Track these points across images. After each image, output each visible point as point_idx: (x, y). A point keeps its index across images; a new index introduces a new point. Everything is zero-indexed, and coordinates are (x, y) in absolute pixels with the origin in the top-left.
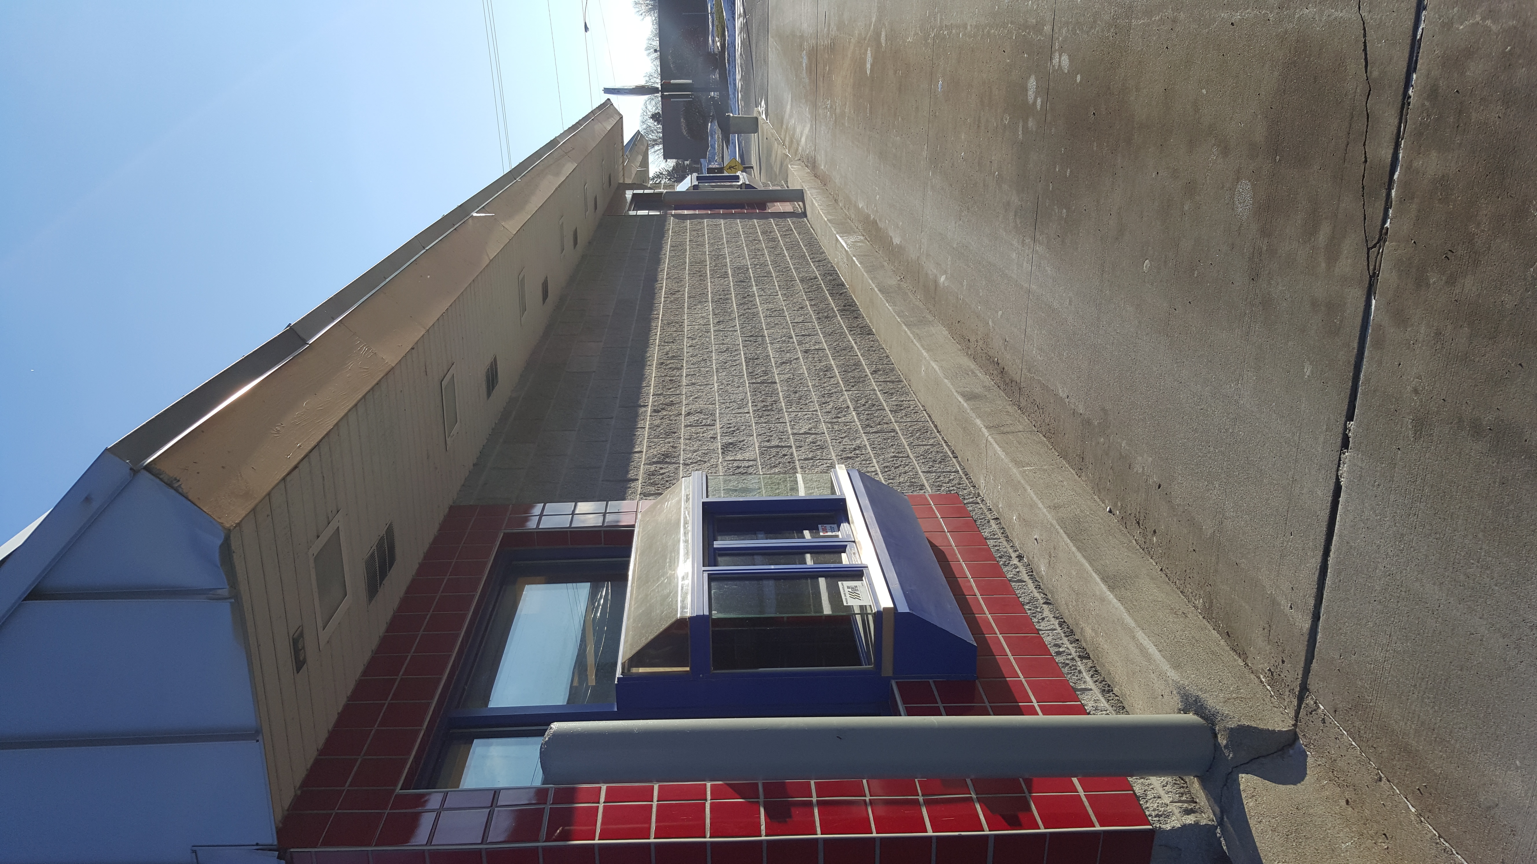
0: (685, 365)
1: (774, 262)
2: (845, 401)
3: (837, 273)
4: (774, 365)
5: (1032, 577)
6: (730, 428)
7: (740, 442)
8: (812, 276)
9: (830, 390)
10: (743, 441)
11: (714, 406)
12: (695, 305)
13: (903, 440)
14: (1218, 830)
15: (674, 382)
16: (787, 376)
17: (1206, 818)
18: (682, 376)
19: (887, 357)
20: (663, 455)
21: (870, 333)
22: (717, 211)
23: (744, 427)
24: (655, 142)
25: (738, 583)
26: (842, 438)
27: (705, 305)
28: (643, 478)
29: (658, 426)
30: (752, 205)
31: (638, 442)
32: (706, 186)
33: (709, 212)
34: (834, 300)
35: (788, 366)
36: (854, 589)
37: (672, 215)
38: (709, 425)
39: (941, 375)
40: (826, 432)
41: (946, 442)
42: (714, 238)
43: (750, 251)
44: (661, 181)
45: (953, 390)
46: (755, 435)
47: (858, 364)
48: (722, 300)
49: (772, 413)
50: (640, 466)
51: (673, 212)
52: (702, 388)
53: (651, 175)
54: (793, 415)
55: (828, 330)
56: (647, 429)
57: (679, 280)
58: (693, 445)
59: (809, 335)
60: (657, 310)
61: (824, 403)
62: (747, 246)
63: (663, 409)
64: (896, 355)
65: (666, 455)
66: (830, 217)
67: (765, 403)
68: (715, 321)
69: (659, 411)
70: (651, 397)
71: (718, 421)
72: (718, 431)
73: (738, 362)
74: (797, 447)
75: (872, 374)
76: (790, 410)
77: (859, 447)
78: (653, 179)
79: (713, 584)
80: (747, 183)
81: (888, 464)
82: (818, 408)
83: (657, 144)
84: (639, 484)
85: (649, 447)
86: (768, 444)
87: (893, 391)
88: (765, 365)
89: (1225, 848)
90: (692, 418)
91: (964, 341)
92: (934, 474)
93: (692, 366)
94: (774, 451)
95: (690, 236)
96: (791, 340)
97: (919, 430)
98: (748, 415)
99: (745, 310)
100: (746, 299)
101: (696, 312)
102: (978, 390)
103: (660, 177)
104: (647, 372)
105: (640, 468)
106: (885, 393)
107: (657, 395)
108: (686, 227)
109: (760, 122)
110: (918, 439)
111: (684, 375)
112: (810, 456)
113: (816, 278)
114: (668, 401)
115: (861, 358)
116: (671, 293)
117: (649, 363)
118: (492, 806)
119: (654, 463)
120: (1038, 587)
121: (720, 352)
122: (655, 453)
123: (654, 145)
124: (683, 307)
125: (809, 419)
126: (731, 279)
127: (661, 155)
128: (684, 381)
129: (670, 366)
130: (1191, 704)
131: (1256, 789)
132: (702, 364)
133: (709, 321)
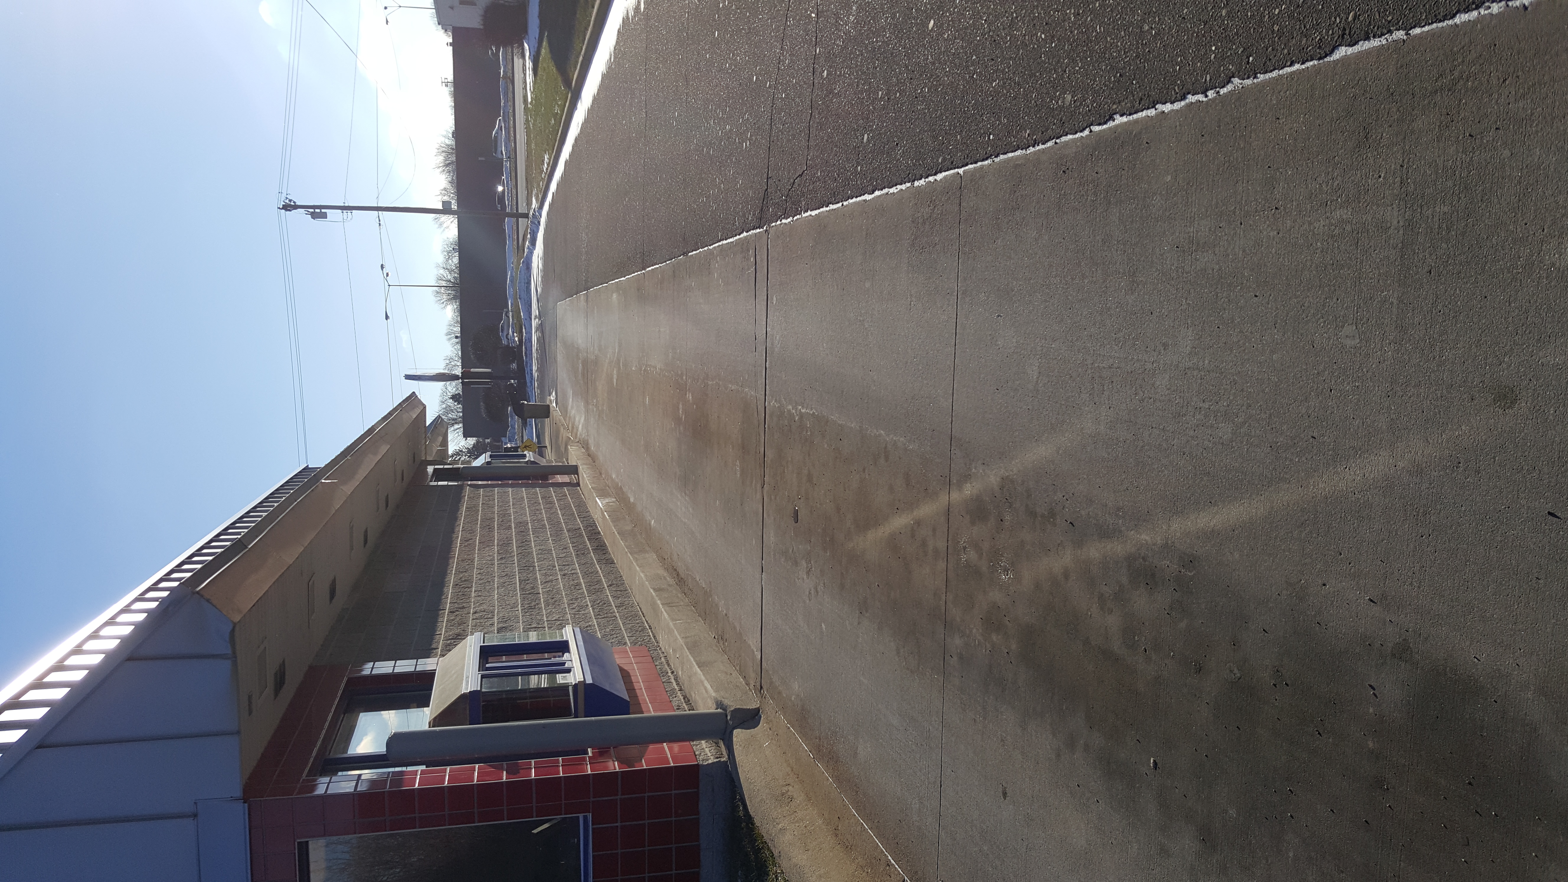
0: (474, 585)
1: (549, 519)
2: (587, 602)
3: (596, 525)
4: (539, 583)
5: (676, 680)
6: (504, 619)
8: (577, 527)
9: (577, 596)
11: (494, 608)
12: (484, 548)
13: (620, 621)
14: (727, 762)
15: (466, 596)
16: (548, 589)
17: (723, 758)
18: (472, 591)
19: (621, 576)
20: (456, 635)
21: (613, 563)
22: (506, 482)
23: (514, 619)
24: (455, 421)
25: (499, 678)
26: (578, 619)
27: (492, 547)
28: (441, 647)
29: (453, 620)
30: (536, 477)
31: (439, 629)
32: (498, 463)
33: (500, 483)
34: (590, 543)
35: (549, 584)
36: (565, 677)
37: (469, 485)
38: (489, 618)
40: (568, 617)
41: (647, 621)
42: (502, 502)
43: (530, 511)
44: (460, 458)
45: (650, 587)
47: (599, 581)
48: (505, 544)
49: (534, 611)
50: (440, 641)
51: (469, 483)
52: (486, 598)
53: (450, 452)
54: (549, 611)
55: (583, 562)
56: (445, 622)
57: (472, 532)
58: (477, 624)
59: (568, 565)
60: (453, 552)
61: (571, 604)
62: (529, 507)
63: (457, 611)
64: (625, 575)
66: (593, 485)
67: (530, 605)
68: (499, 558)
69: (453, 612)
70: (448, 604)
71: (496, 616)
73: (513, 582)
75: (608, 587)
76: (547, 608)
78: (452, 456)
79: (483, 679)
80: (532, 460)
81: (606, 634)
82: (566, 606)
83: (456, 423)
84: (439, 649)
85: (446, 631)
86: (529, 627)
87: (620, 596)
88: (533, 583)
89: (728, 769)
90: (477, 615)
92: (635, 637)
93: (479, 586)
95: (483, 500)
96: (554, 568)
97: (632, 616)
98: (517, 612)
99: (522, 550)
100: (524, 543)
101: (484, 552)
102: (664, 586)
103: (459, 455)
104: (445, 590)
106: (614, 597)
107: (452, 603)
108: (480, 493)
109: (551, 409)
110: (629, 620)
112: (555, 630)
113: (580, 528)
114: (461, 606)
115: (603, 578)
116: (465, 540)
117: (447, 585)
118: (358, 781)
119: (450, 639)
120: (678, 684)
121: (501, 577)
122: (450, 633)
123: (453, 424)
124: (474, 550)
126: (513, 530)
127: (461, 433)
128: (473, 594)
129: (462, 586)
130: (719, 704)
131: (739, 735)
132: (487, 584)
133: (494, 558)
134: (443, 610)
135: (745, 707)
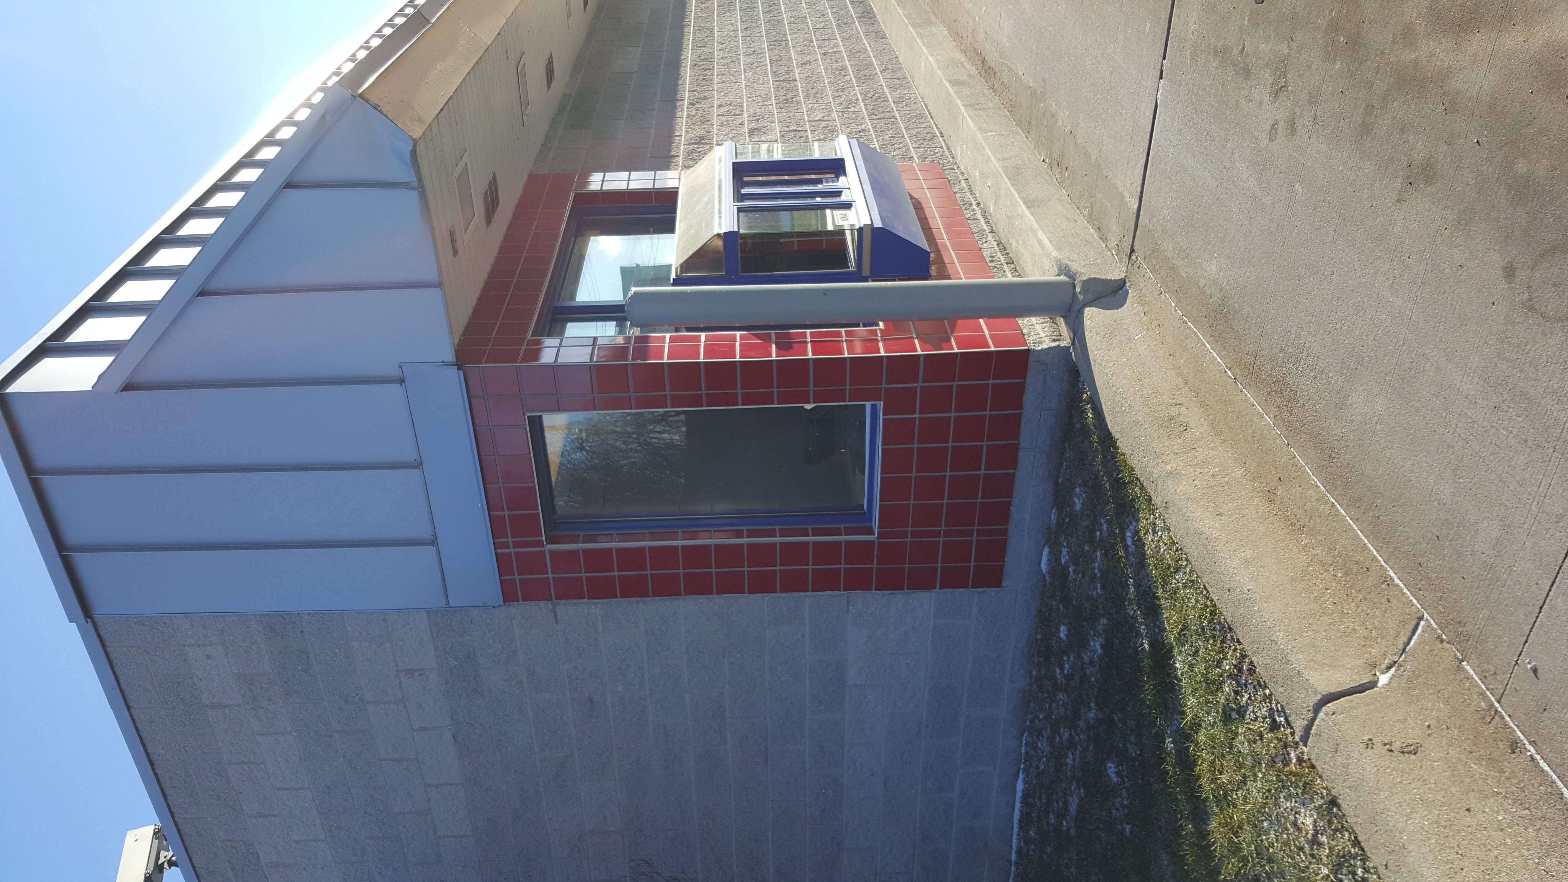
0: (716, 66)
2: (855, 94)
4: (795, 66)
5: (984, 216)
6: (755, 116)
7: (764, 127)
9: (843, 86)
10: (767, 127)
11: (742, 100)
12: (724, 13)
13: (901, 125)
14: (1072, 348)
15: (707, 80)
16: (807, 75)
17: (1066, 342)
18: (713, 75)
19: (897, 57)
20: (699, 137)
21: (884, 37)
23: (767, 116)
25: (759, 213)
26: (850, 124)
27: (734, 13)
28: (684, 155)
29: (694, 116)
31: (678, 128)
34: (853, 8)
35: (808, 67)
36: (845, 215)
38: (738, 115)
39: (935, 66)
40: (837, 119)
41: (936, 125)
45: (943, 79)
46: (777, 122)
47: (870, 64)
49: (792, 105)
50: (680, 146)
52: (731, 85)
54: (810, 106)
55: (846, 35)
56: (685, 118)
58: (724, 130)
59: (828, 40)
60: (688, 18)
61: (837, 97)
63: (698, 102)
64: (903, 55)
65: (702, 138)
67: (786, 97)
68: (743, 28)
69: (694, 104)
70: (687, 93)
71: (745, 111)
72: (746, 119)
73: (763, 63)
74: (812, 131)
75: (881, 72)
76: (808, 102)
77: (863, 130)
79: (740, 214)
81: (886, 143)
82: (831, 100)
84: (680, 159)
85: (687, 132)
86: (787, 129)
87: (898, 86)
88: (787, 65)
89: (1074, 358)
90: (723, 110)
91: (957, 37)
92: (923, 149)
93: (722, 67)
94: (792, 134)
96: (811, 44)
97: (916, 116)
98: (771, 107)
99: (771, 17)
101: (725, 19)
102: (964, 78)
104: (682, 71)
105: (681, 147)
106: (890, 88)
107: (692, 91)
110: (913, 123)
111: (716, 74)
112: (822, 138)
114: (702, 96)
115: (874, 59)
117: (683, 65)
118: (593, 345)
119: (692, 144)
120: (987, 223)
121: (747, 55)
122: (692, 136)
124: (712, 15)
125: (823, 109)
128: (716, 80)
129: (703, 67)
130: (1064, 269)
131: (1093, 316)
132: (732, 65)
133: (737, 27)
134: (682, 100)
135: (1103, 277)
